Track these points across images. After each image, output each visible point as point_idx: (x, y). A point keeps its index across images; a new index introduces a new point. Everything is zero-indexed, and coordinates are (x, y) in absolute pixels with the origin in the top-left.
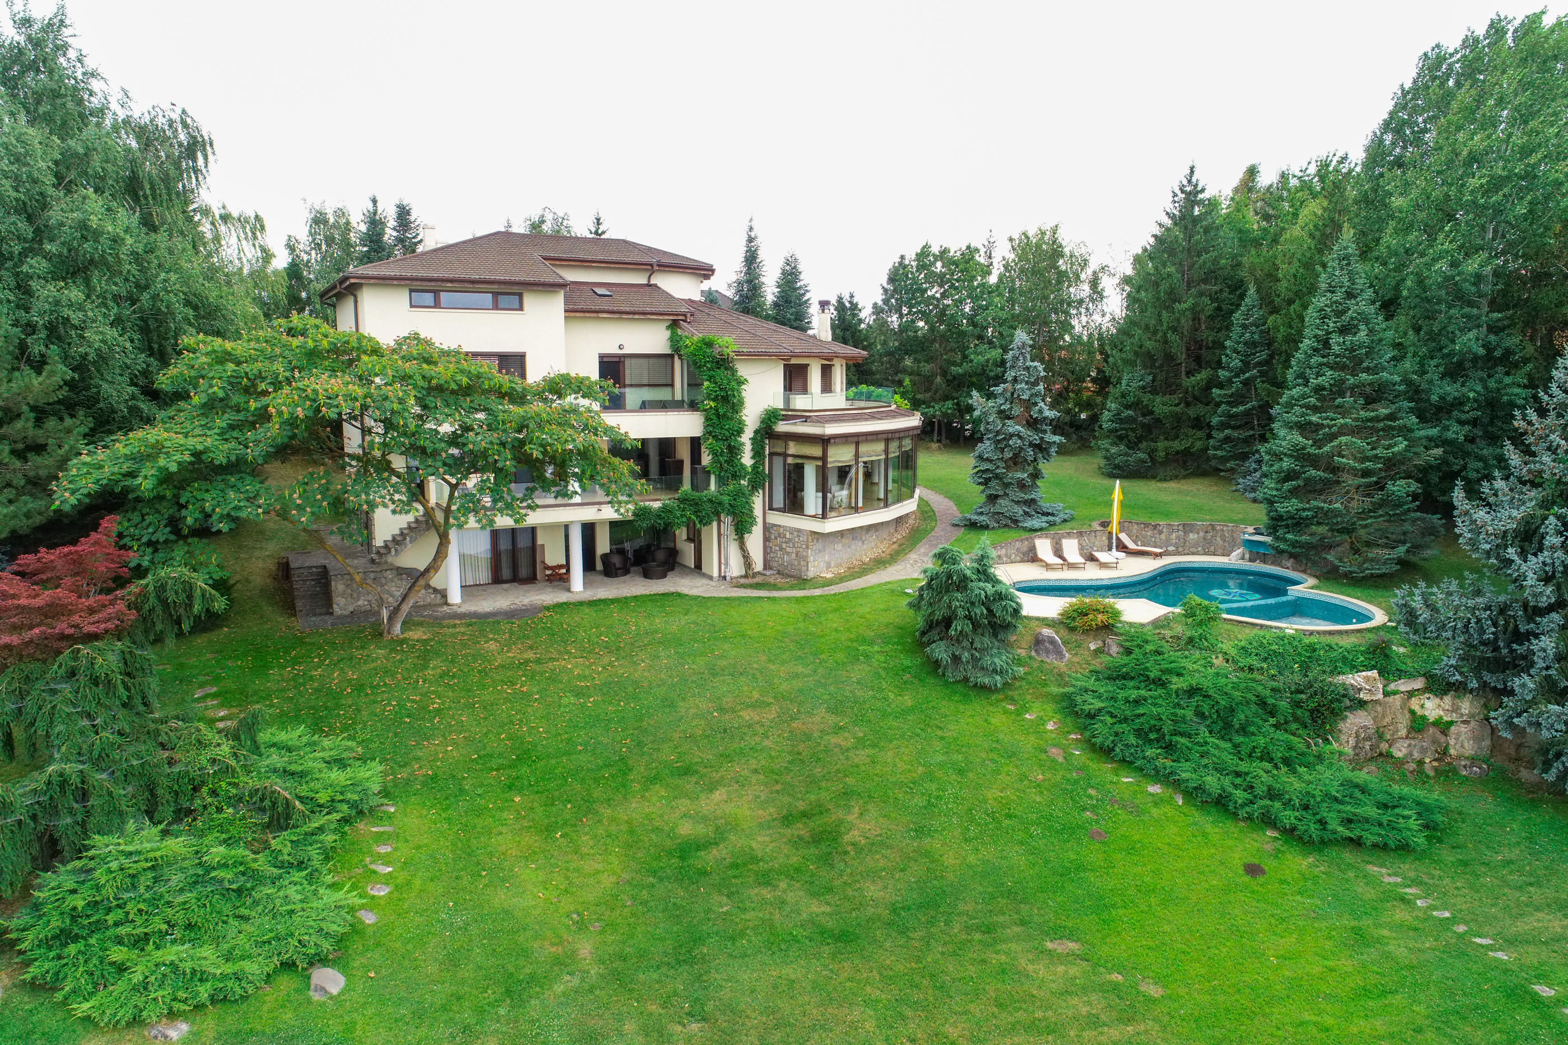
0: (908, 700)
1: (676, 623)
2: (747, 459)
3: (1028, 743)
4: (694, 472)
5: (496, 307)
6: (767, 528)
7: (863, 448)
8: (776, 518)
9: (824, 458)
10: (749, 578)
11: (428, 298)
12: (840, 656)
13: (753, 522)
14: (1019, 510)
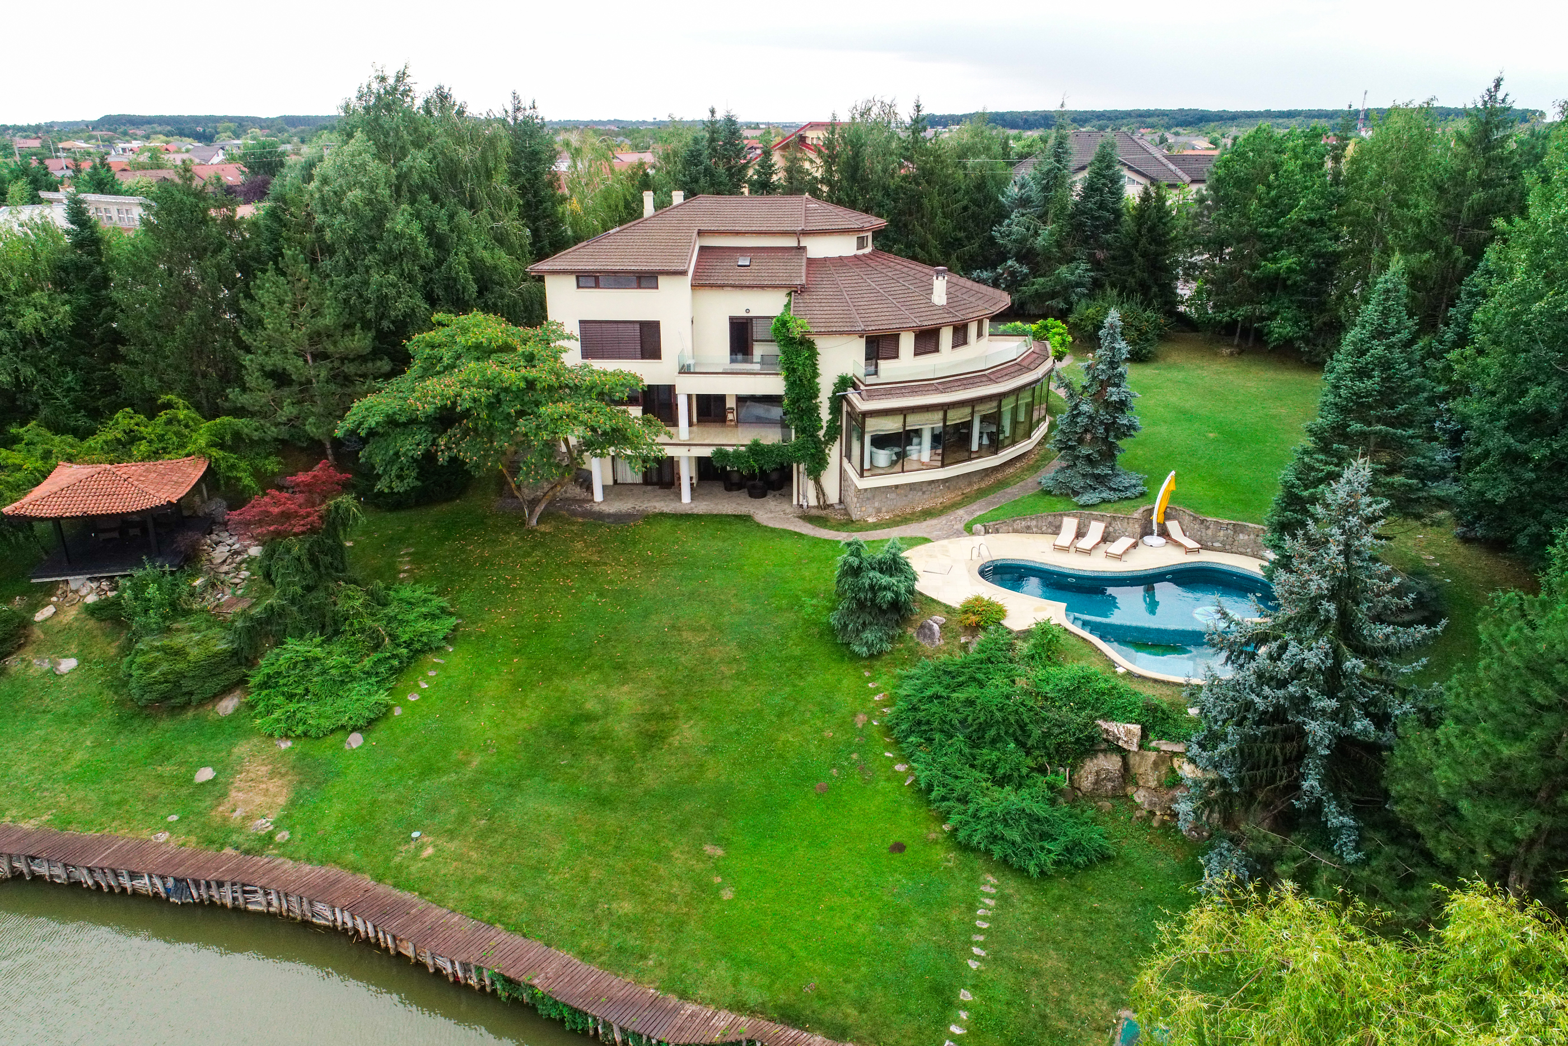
0: (799, 650)
2: (824, 414)
3: (848, 706)
5: (639, 287)
6: (842, 470)
10: (820, 509)
11: (591, 282)
12: (784, 602)
14: (1080, 483)
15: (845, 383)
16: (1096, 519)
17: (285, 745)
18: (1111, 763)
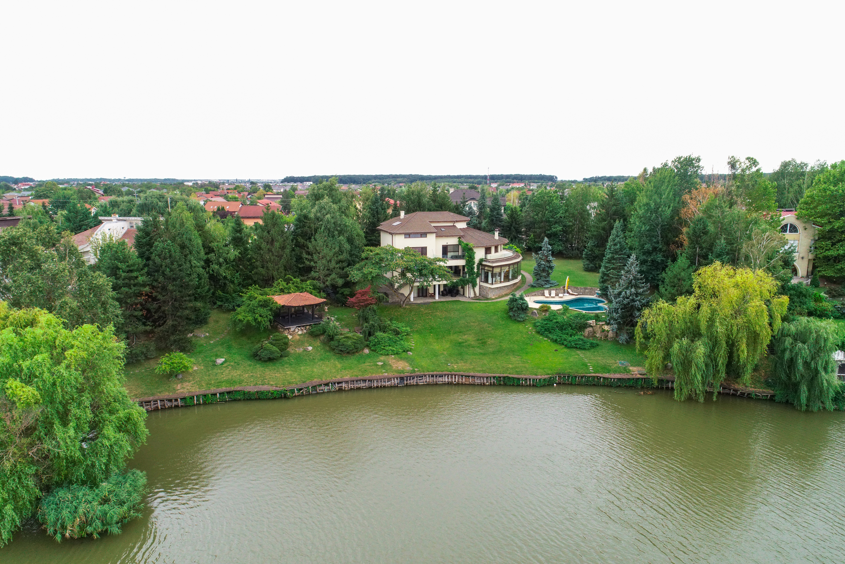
0: (503, 323)
1: (459, 307)
2: (476, 270)
3: (525, 331)
4: (463, 273)
5: (421, 237)
6: (480, 286)
7: (502, 268)
8: (482, 284)
9: (493, 271)
10: (475, 298)
11: (408, 236)
12: (492, 314)
13: (476, 284)
14: (543, 283)
15: (481, 260)
16: (554, 290)
17: (393, 356)
18: (591, 329)
